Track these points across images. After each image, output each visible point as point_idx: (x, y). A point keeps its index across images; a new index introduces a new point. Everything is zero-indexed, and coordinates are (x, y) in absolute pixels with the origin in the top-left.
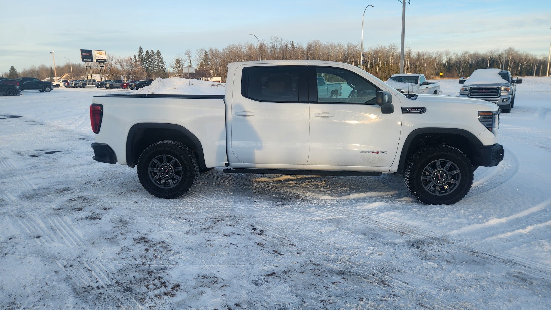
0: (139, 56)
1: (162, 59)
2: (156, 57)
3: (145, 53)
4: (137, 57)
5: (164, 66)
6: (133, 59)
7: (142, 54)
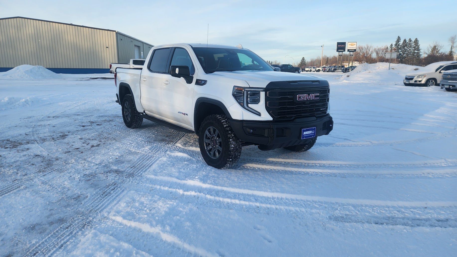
0: (396, 45)
1: (418, 46)
2: (413, 44)
3: (403, 42)
4: (394, 46)
5: (419, 53)
6: (389, 48)
7: (399, 43)
